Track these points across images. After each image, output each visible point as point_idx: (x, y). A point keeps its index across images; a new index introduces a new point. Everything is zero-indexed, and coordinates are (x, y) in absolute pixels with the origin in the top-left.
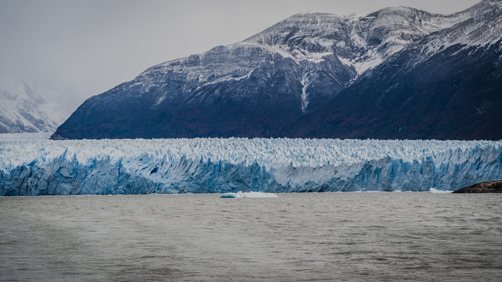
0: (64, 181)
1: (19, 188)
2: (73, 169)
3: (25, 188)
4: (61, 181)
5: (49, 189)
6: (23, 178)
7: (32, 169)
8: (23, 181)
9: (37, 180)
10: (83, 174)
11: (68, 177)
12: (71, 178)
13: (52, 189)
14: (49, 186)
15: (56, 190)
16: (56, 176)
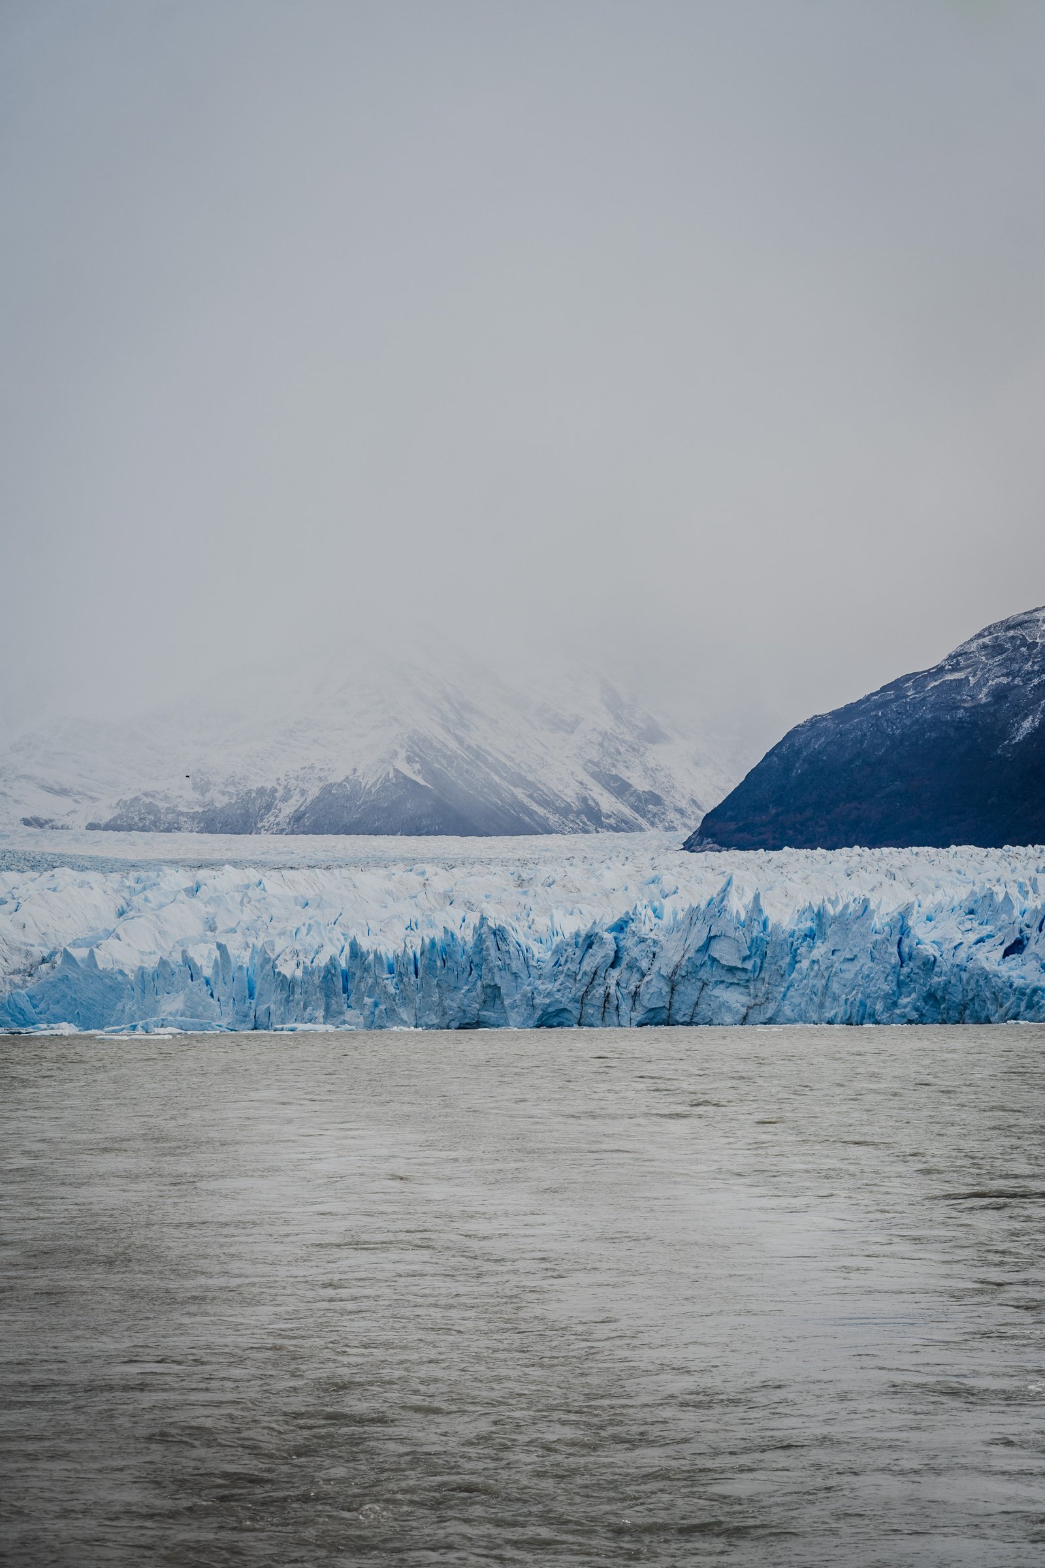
0: (723, 982)
1: (582, 1001)
2: (752, 941)
3: (600, 1002)
4: (713, 980)
5: (676, 1005)
6: (593, 970)
7: (622, 943)
8: (593, 979)
9: (637, 976)
10: (782, 958)
11: (737, 968)
12: (744, 970)
13: (683, 1007)
14: (676, 997)
15: (698, 1009)
16: (698, 963)
